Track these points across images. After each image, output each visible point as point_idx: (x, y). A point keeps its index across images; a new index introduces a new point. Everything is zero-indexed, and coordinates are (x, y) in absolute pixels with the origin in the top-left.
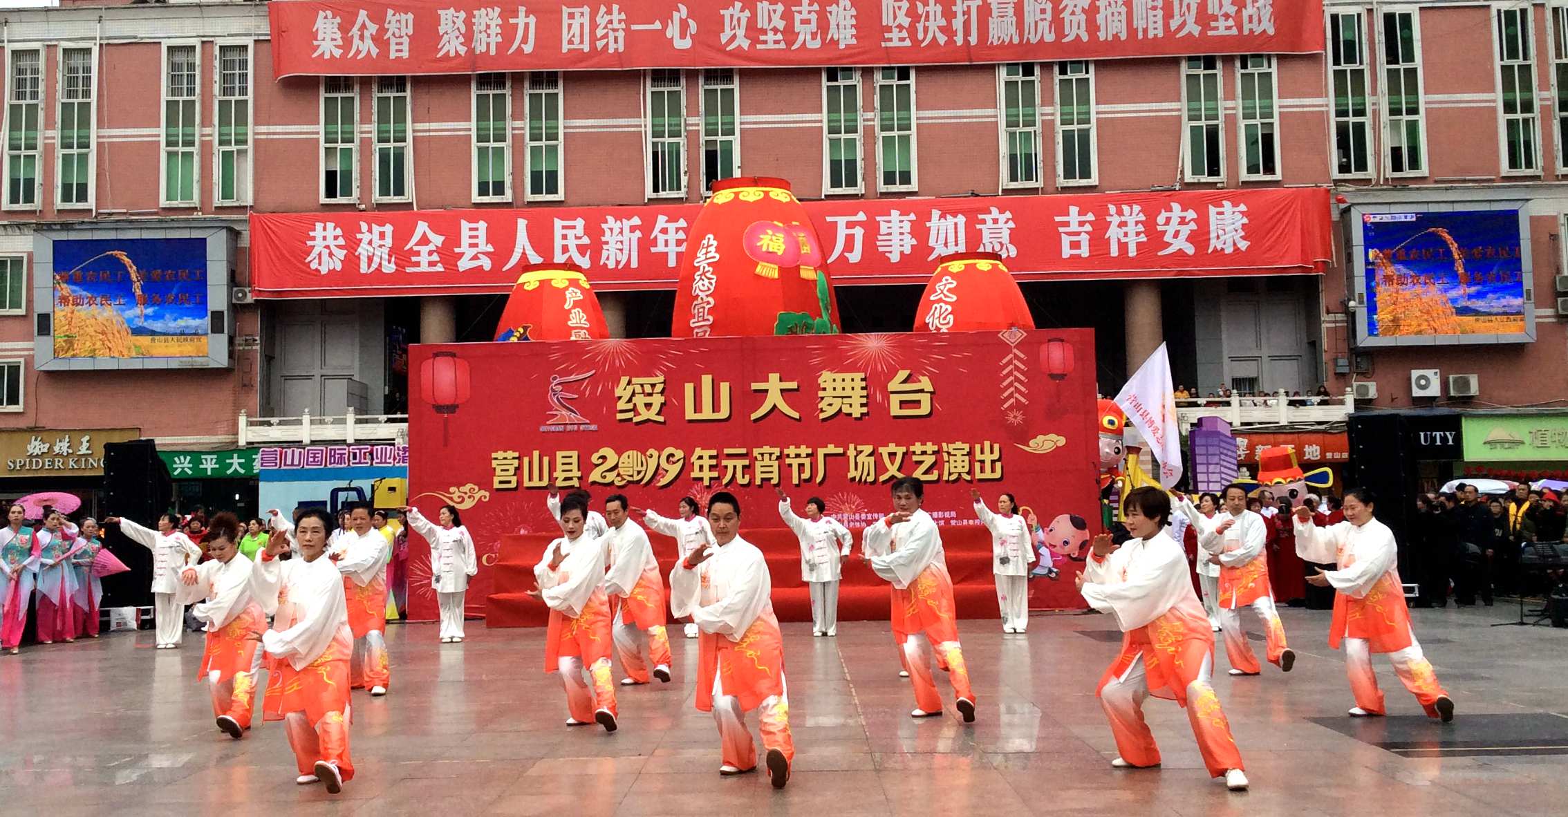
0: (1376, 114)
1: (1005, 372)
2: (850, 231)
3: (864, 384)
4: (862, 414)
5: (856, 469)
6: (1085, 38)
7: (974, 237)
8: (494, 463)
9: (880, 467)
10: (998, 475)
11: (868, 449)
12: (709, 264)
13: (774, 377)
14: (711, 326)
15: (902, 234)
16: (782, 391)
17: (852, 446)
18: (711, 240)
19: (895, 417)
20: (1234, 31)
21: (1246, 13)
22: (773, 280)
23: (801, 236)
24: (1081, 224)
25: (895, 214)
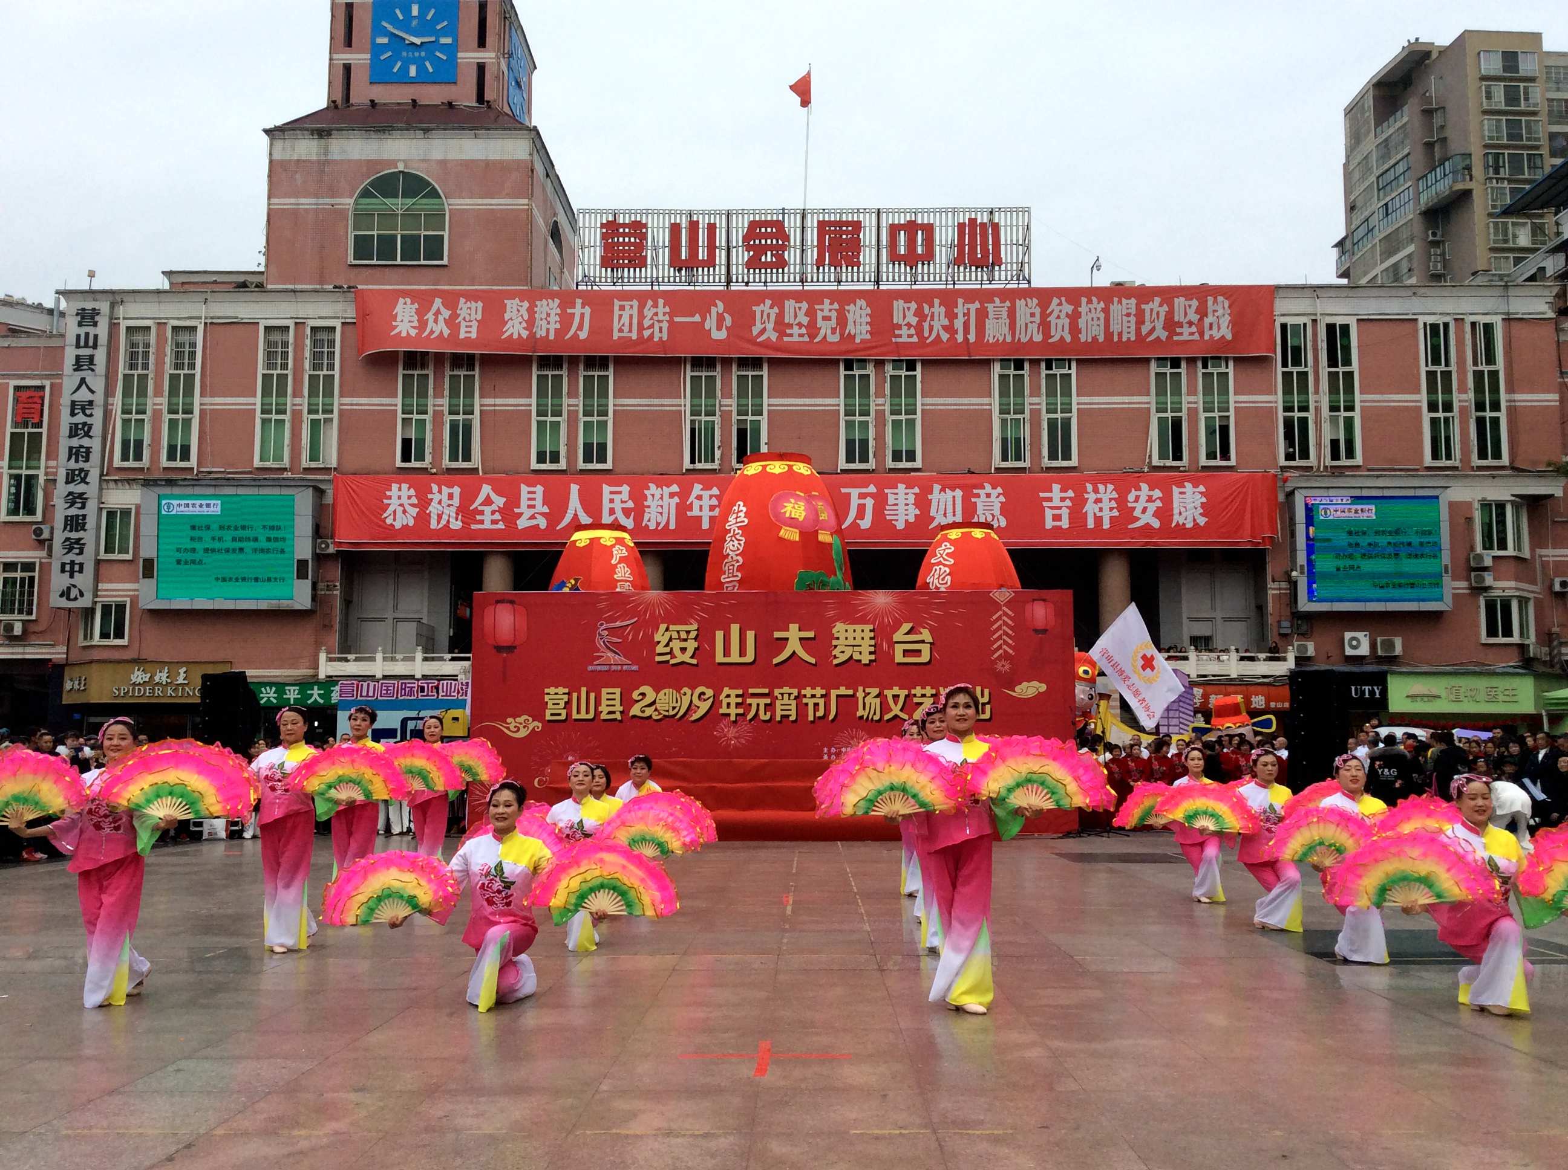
0: (1318, 410)
1: (995, 627)
2: (862, 501)
3: (872, 635)
4: (870, 661)
5: (864, 709)
6: (1068, 339)
7: (969, 508)
8: (547, 698)
9: (885, 707)
10: (987, 716)
11: (875, 691)
12: (739, 528)
13: (794, 627)
14: (738, 581)
15: (907, 505)
16: (801, 639)
17: (861, 689)
18: (741, 507)
19: (899, 664)
20: (1197, 337)
21: (1207, 321)
22: (795, 542)
23: (820, 504)
24: (1063, 499)
25: (901, 487)
